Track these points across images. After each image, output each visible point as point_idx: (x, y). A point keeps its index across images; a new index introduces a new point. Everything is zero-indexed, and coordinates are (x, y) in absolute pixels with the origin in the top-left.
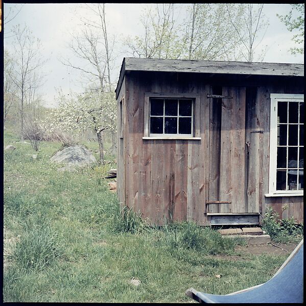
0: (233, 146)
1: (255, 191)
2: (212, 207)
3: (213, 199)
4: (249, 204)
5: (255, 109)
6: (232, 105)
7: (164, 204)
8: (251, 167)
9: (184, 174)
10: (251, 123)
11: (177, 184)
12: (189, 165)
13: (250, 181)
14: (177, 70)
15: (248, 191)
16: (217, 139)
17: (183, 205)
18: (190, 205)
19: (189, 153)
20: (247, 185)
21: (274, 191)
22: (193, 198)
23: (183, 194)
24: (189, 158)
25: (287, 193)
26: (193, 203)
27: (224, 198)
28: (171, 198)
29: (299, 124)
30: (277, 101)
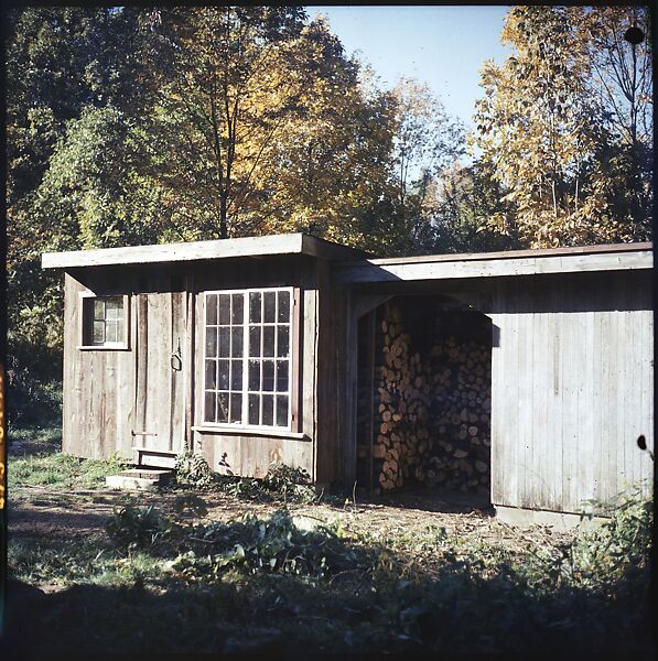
0: (160, 358)
1: (181, 421)
2: (139, 438)
3: (139, 428)
4: (174, 439)
7: (96, 432)
8: (178, 386)
9: (114, 394)
10: (177, 327)
11: (109, 407)
12: (119, 382)
13: (176, 407)
15: (174, 421)
17: (112, 434)
18: (119, 434)
19: (119, 367)
20: (172, 412)
21: (201, 423)
22: (123, 426)
23: (113, 421)
24: (119, 373)
25: (217, 426)
26: (123, 433)
27: (150, 427)
28: (103, 424)
29: (231, 326)
30: (206, 293)
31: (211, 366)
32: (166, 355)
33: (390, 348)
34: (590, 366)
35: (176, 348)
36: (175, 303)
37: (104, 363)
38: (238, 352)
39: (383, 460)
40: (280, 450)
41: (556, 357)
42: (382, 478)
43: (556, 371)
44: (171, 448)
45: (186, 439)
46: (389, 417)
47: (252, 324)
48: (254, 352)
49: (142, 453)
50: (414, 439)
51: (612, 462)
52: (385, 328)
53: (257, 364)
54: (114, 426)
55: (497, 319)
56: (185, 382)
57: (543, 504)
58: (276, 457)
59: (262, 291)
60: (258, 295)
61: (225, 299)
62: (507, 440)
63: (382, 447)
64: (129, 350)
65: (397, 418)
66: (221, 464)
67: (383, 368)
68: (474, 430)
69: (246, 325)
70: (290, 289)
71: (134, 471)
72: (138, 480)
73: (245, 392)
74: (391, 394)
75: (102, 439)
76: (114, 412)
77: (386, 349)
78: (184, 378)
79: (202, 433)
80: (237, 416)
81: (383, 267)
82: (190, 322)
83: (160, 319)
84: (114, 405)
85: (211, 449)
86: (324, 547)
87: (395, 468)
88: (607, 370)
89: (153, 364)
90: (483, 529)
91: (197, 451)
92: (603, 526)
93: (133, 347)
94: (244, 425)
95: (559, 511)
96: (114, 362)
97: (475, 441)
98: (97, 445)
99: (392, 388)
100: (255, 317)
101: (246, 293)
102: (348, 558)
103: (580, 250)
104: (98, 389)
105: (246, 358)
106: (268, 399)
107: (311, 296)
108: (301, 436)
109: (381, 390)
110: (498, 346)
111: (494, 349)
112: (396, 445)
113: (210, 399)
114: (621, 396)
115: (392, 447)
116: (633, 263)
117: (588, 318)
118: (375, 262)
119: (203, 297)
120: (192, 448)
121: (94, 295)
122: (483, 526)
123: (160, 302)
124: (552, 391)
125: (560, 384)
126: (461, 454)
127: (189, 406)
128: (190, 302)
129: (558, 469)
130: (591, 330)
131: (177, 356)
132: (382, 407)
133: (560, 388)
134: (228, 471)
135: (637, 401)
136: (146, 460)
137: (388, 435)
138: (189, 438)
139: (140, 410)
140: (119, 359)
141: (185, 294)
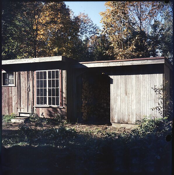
0: (24, 88)
1: (30, 104)
2: (19, 109)
3: (19, 107)
4: (29, 109)
7: (7, 108)
8: (29, 96)
9: (12, 98)
10: (29, 80)
11: (10, 101)
12: (13, 95)
13: (29, 101)
15: (28, 105)
17: (12, 108)
18: (13, 108)
19: (13, 91)
20: (28, 102)
21: (36, 105)
22: (14, 106)
23: (12, 105)
24: (13, 92)
25: (40, 105)
26: (14, 108)
27: (22, 106)
28: (9, 106)
29: (43, 80)
30: (36, 71)
31: (38, 90)
32: (26, 87)
33: (84, 84)
34: (134, 88)
35: (28, 86)
36: (28, 74)
37: (9, 90)
38: (45, 86)
39: (83, 113)
41: (126, 86)
42: (83, 117)
43: (126, 89)
44: (28, 112)
45: (32, 109)
46: (84, 102)
47: (49, 79)
48: (49, 86)
49: (20, 113)
50: (90, 107)
51: (140, 111)
52: (83, 80)
53: (50, 89)
54: (12, 106)
55: (111, 77)
56: (31, 94)
57: (123, 122)
58: (56, 113)
59: (51, 70)
60: (50, 71)
61: (41, 73)
62: (114, 107)
63: (83, 110)
64: (16, 86)
65: (86, 102)
66: (41, 115)
67: (83, 90)
68: (105, 105)
69: (47, 79)
70: (59, 70)
71: (18, 118)
72: (20, 120)
73: (47, 97)
74: (85, 96)
75: (9, 110)
76: (12, 102)
77: (83, 85)
78: (31, 93)
79: (35, 107)
80: (45, 103)
81: (83, 64)
82: (32, 79)
83: (24, 78)
84: (12, 101)
85: (39, 111)
86: (73, 134)
87: (86, 115)
88: (138, 89)
89: (22, 90)
90: (109, 129)
91: (35, 112)
92: (139, 126)
93: (17, 85)
94: (47, 105)
95: (127, 123)
96: (11, 90)
97: (106, 107)
98: (7, 111)
99: (85, 95)
100: (49, 77)
101: (47, 71)
102: (79, 136)
103: (131, 60)
104: (7, 97)
105: (47, 88)
106: (53, 98)
107: (64, 72)
108: (62, 107)
109: (82, 95)
110: (112, 84)
111: (111, 85)
112: (86, 109)
113: (38, 98)
114: (142, 95)
115: (85, 109)
116: (144, 63)
117: (134, 77)
118: (81, 63)
119: (35, 72)
120: (34, 111)
121: (6, 72)
122: (109, 128)
123: (24, 74)
124: (125, 94)
125: (127, 93)
126: (102, 111)
127: (32, 100)
128: (32, 73)
129: (127, 113)
130: (134, 79)
131: (29, 88)
132: (83, 100)
133: (127, 94)
134: (44, 117)
135: (146, 96)
136: (21, 115)
137: (84, 106)
138: (33, 109)
139: (19, 102)
140: (13, 89)
141: (30, 71)
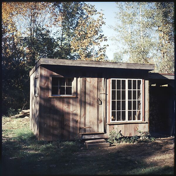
0: (92, 100)
1: (102, 122)
3: (82, 126)
4: (99, 128)
5: (101, 83)
6: (91, 81)
8: (100, 110)
9: (68, 115)
10: (100, 90)
12: (71, 110)
13: (99, 117)
14: (66, 65)
15: (99, 122)
16: (84, 97)
21: (110, 122)
22: (73, 126)
25: (116, 122)
29: (121, 90)
30: (111, 79)
36: (99, 82)
37: (63, 103)
40: (138, 127)
47: (129, 90)
49: (83, 135)
54: (69, 126)
58: (136, 129)
59: (132, 79)
61: (119, 81)
70: (142, 80)
79: (110, 125)
82: (105, 88)
89: (88, 103)
94: (127, 121)
101: (127, 80)
105: (126, 100)
107: (147, 82)
108: (145, 122)
127: (105, 116)
128: (105, 81)
131: (100, 100)
140: (71, 101)
141: (103, 79)
